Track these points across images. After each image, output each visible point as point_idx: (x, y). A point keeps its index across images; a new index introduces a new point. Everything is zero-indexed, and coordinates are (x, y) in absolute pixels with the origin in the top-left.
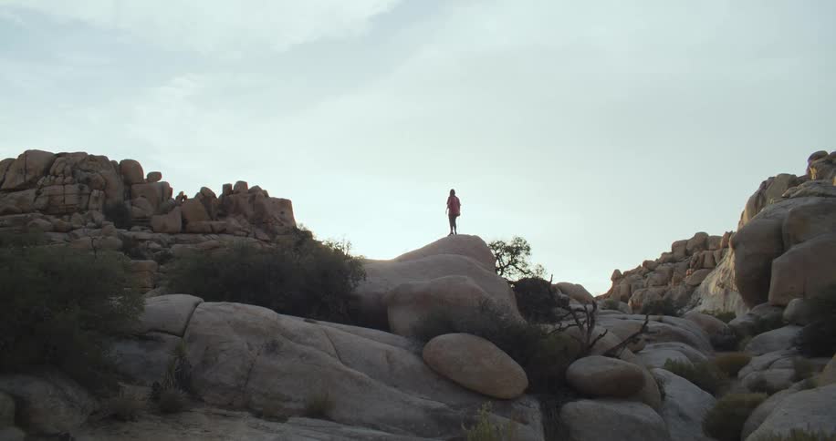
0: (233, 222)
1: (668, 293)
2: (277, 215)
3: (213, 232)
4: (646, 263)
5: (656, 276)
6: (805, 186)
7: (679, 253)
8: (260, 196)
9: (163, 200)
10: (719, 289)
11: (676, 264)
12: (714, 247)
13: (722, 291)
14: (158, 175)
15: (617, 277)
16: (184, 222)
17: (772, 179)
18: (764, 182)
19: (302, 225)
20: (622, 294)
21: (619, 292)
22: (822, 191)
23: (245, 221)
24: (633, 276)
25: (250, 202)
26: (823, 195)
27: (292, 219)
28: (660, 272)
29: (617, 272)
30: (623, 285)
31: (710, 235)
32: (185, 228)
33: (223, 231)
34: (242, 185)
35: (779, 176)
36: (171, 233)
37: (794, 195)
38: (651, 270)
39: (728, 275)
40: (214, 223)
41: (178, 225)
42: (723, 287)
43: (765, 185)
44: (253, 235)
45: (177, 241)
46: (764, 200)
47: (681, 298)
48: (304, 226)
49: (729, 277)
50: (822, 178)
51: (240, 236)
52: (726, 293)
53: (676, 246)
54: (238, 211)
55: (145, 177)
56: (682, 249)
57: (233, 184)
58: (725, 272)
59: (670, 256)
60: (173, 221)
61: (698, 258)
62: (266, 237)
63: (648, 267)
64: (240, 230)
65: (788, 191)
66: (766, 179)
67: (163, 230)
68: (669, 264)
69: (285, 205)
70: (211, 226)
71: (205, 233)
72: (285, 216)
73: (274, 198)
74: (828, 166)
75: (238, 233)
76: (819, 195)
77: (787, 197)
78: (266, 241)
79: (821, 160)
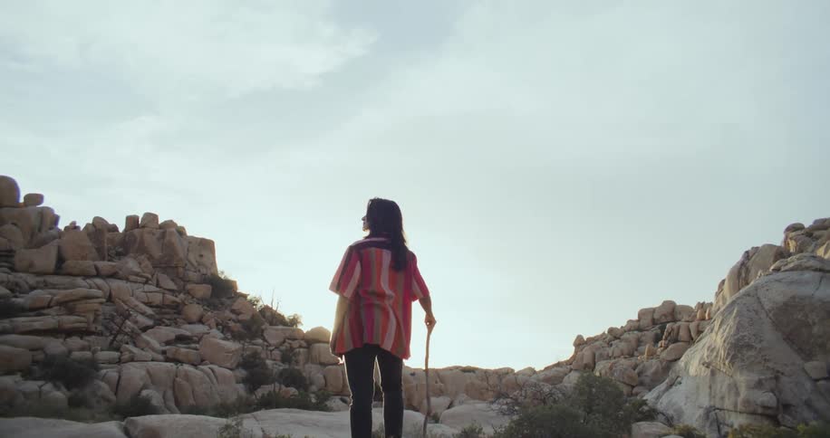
0: (131, 264)
1: (641, 367)
2: (192, 257)
3: (98, 275)
4: (611, 330)
5: (623, 345)
6: (798, 259)
7: (646, 321)
8: (171, 233)
9: (40, 230)
10: (703, 368)
11: (643, 333)
12: (690, 319)
13: (708, 372)
14: (38, 198)
15: (580, 343)
16: (61, 260)
17: (756, 249)
18: (747, 252)
19: (222, 273)
20: (585, 362)
21: (582, 358)
22: (818, 265)
23: (147, 262)
24: (597, 343)
25: (159, 239)
26: (820, 270)
27: (213, 263)
28: (627, 341)
29: (579, 338)
30: (587, 352)
31: (678, 304)
32: (60, 267)
33: (114, 275)
34: (151, 217)
35: (764, 246)
36: (38, 274)
37: (787, 268)
38: (616, 338)
39: (715, 354)
40: (101, 264)
41: (51, 263)
42: (708, 367)
43: (747, 255)
44: (155, 282)
45: (46, 285)
46: (748, 271)
47: (655, 373)
48: (225, 274)
49: (716, 356)
50: (802, 252)
51: (136, 282)
52: (713, 373)
53: (642, 313)
54: (143, 249)
55: (22, 200)
56: (650, 318)
57: (141, 216)
58: (711, 349)
59: (637, 324)
60: (45, 258)
61: (672, 330)
62: (172, 285)
63: (614, 335)
64: (137, 274)
65: (777, 263)
66: (749, 248)
67: (29, 269)
68: (636, 332)
69: (206, 246)
70: (97, 268)
71: (86, 276)
72: (204, 260)
73: (192, 237)
74: (808, 239)
75: (133, 278)
76: (816, 270)
77: (777, 270)
78: (171, 291)
79: (799, 232)
